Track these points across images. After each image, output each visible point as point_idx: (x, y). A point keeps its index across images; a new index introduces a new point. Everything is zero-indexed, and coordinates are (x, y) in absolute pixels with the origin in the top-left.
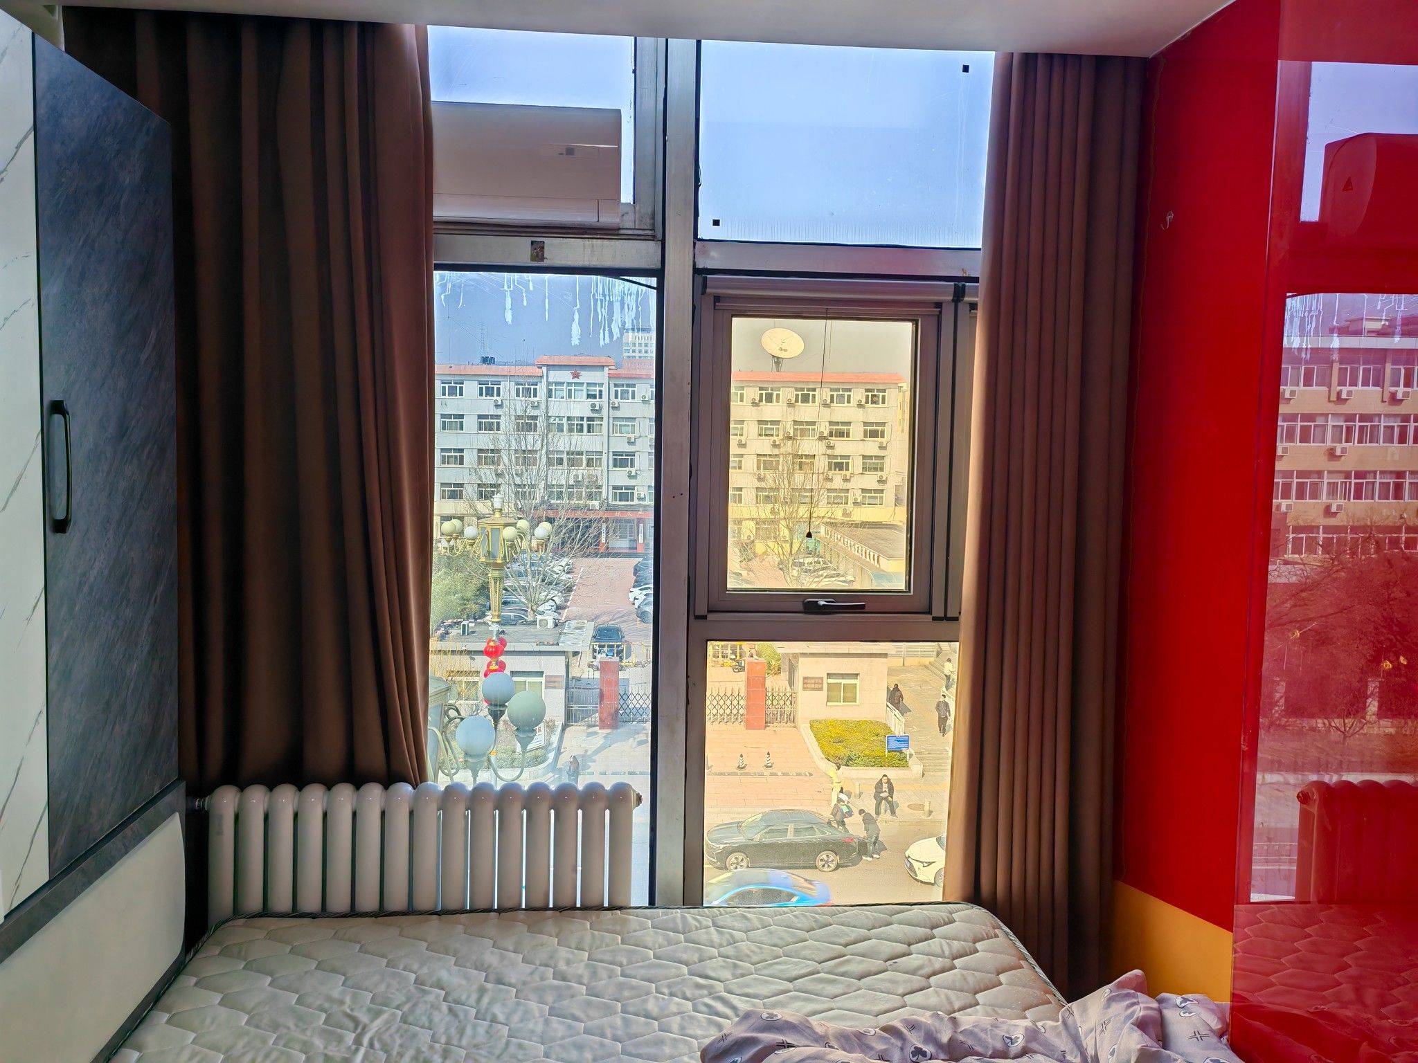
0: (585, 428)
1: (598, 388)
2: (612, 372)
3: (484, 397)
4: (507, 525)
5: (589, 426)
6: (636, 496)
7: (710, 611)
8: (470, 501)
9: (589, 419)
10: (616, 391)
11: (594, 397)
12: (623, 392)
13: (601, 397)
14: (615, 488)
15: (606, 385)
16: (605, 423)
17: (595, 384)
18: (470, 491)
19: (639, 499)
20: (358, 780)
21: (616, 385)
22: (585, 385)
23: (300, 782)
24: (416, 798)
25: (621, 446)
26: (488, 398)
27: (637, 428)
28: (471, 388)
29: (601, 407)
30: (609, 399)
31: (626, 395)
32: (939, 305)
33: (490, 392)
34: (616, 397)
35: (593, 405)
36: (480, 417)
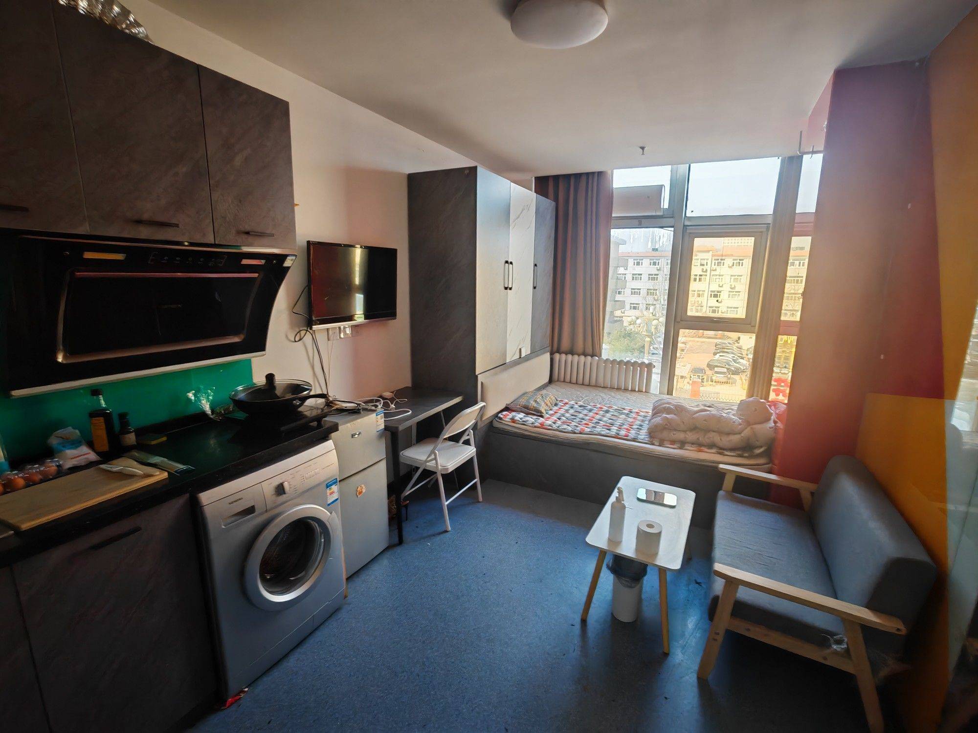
0: (698, 280)
1: (706, 261)
2: (714, 253)
3: (652, 266)
4: (654, 319)
5: (700, 279)
6: (720, 311)
7: (681, 321)
8: (642, 311)
9: (700, 275)
10: (715, 262)
11: (703, 265)
12: (718, 263)
13: (707, 265)
14: (710, 307)
15: (710, 260)
16: (708, 278)
17: (704, 259)
18: (642, 307)
19: (722, 313)
20: (585, 355)
21: (715, 260)
22: (699, 260)
23: (573, 354)
24: (599, 360)
25: (714, 287)
26: (654, 266)
27: (723, 280)
28: (646, 262)
29: (706, 270)
30: (711, 266)
31: (720, 264)
32: (762, 232)
33: (655, 264)
34: (715, 265)
35: (703, 269)
36: (649, 275)
